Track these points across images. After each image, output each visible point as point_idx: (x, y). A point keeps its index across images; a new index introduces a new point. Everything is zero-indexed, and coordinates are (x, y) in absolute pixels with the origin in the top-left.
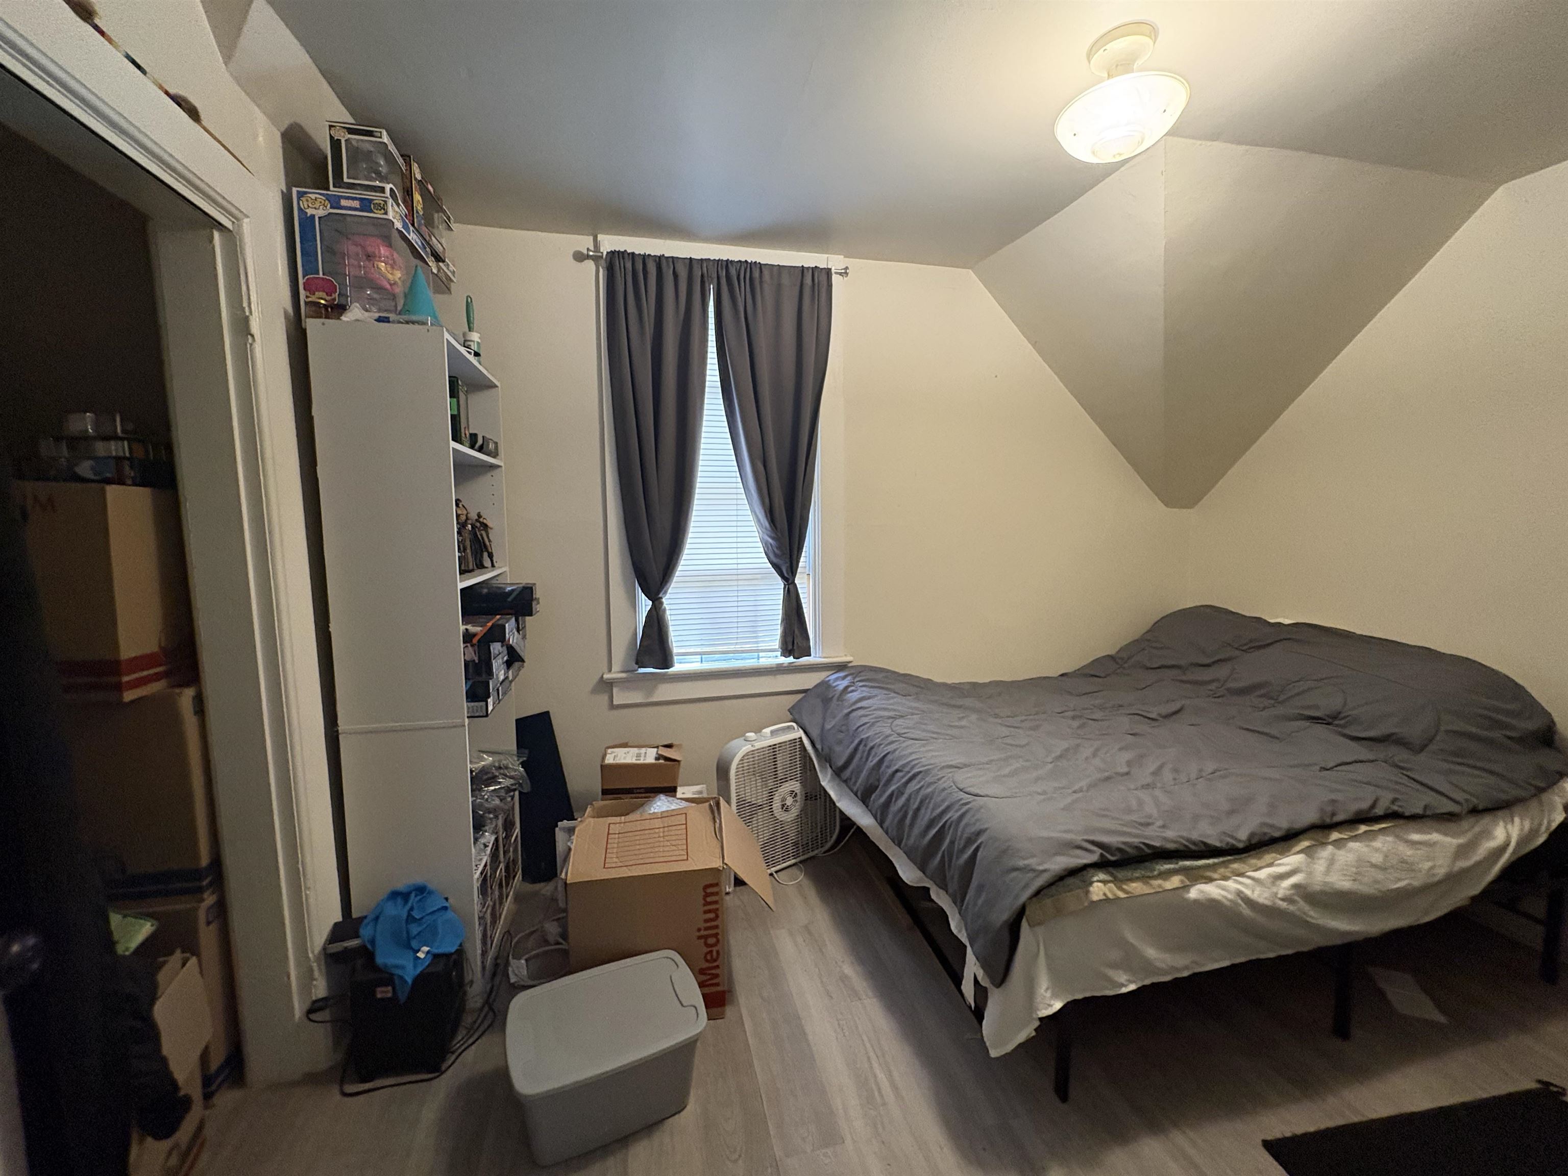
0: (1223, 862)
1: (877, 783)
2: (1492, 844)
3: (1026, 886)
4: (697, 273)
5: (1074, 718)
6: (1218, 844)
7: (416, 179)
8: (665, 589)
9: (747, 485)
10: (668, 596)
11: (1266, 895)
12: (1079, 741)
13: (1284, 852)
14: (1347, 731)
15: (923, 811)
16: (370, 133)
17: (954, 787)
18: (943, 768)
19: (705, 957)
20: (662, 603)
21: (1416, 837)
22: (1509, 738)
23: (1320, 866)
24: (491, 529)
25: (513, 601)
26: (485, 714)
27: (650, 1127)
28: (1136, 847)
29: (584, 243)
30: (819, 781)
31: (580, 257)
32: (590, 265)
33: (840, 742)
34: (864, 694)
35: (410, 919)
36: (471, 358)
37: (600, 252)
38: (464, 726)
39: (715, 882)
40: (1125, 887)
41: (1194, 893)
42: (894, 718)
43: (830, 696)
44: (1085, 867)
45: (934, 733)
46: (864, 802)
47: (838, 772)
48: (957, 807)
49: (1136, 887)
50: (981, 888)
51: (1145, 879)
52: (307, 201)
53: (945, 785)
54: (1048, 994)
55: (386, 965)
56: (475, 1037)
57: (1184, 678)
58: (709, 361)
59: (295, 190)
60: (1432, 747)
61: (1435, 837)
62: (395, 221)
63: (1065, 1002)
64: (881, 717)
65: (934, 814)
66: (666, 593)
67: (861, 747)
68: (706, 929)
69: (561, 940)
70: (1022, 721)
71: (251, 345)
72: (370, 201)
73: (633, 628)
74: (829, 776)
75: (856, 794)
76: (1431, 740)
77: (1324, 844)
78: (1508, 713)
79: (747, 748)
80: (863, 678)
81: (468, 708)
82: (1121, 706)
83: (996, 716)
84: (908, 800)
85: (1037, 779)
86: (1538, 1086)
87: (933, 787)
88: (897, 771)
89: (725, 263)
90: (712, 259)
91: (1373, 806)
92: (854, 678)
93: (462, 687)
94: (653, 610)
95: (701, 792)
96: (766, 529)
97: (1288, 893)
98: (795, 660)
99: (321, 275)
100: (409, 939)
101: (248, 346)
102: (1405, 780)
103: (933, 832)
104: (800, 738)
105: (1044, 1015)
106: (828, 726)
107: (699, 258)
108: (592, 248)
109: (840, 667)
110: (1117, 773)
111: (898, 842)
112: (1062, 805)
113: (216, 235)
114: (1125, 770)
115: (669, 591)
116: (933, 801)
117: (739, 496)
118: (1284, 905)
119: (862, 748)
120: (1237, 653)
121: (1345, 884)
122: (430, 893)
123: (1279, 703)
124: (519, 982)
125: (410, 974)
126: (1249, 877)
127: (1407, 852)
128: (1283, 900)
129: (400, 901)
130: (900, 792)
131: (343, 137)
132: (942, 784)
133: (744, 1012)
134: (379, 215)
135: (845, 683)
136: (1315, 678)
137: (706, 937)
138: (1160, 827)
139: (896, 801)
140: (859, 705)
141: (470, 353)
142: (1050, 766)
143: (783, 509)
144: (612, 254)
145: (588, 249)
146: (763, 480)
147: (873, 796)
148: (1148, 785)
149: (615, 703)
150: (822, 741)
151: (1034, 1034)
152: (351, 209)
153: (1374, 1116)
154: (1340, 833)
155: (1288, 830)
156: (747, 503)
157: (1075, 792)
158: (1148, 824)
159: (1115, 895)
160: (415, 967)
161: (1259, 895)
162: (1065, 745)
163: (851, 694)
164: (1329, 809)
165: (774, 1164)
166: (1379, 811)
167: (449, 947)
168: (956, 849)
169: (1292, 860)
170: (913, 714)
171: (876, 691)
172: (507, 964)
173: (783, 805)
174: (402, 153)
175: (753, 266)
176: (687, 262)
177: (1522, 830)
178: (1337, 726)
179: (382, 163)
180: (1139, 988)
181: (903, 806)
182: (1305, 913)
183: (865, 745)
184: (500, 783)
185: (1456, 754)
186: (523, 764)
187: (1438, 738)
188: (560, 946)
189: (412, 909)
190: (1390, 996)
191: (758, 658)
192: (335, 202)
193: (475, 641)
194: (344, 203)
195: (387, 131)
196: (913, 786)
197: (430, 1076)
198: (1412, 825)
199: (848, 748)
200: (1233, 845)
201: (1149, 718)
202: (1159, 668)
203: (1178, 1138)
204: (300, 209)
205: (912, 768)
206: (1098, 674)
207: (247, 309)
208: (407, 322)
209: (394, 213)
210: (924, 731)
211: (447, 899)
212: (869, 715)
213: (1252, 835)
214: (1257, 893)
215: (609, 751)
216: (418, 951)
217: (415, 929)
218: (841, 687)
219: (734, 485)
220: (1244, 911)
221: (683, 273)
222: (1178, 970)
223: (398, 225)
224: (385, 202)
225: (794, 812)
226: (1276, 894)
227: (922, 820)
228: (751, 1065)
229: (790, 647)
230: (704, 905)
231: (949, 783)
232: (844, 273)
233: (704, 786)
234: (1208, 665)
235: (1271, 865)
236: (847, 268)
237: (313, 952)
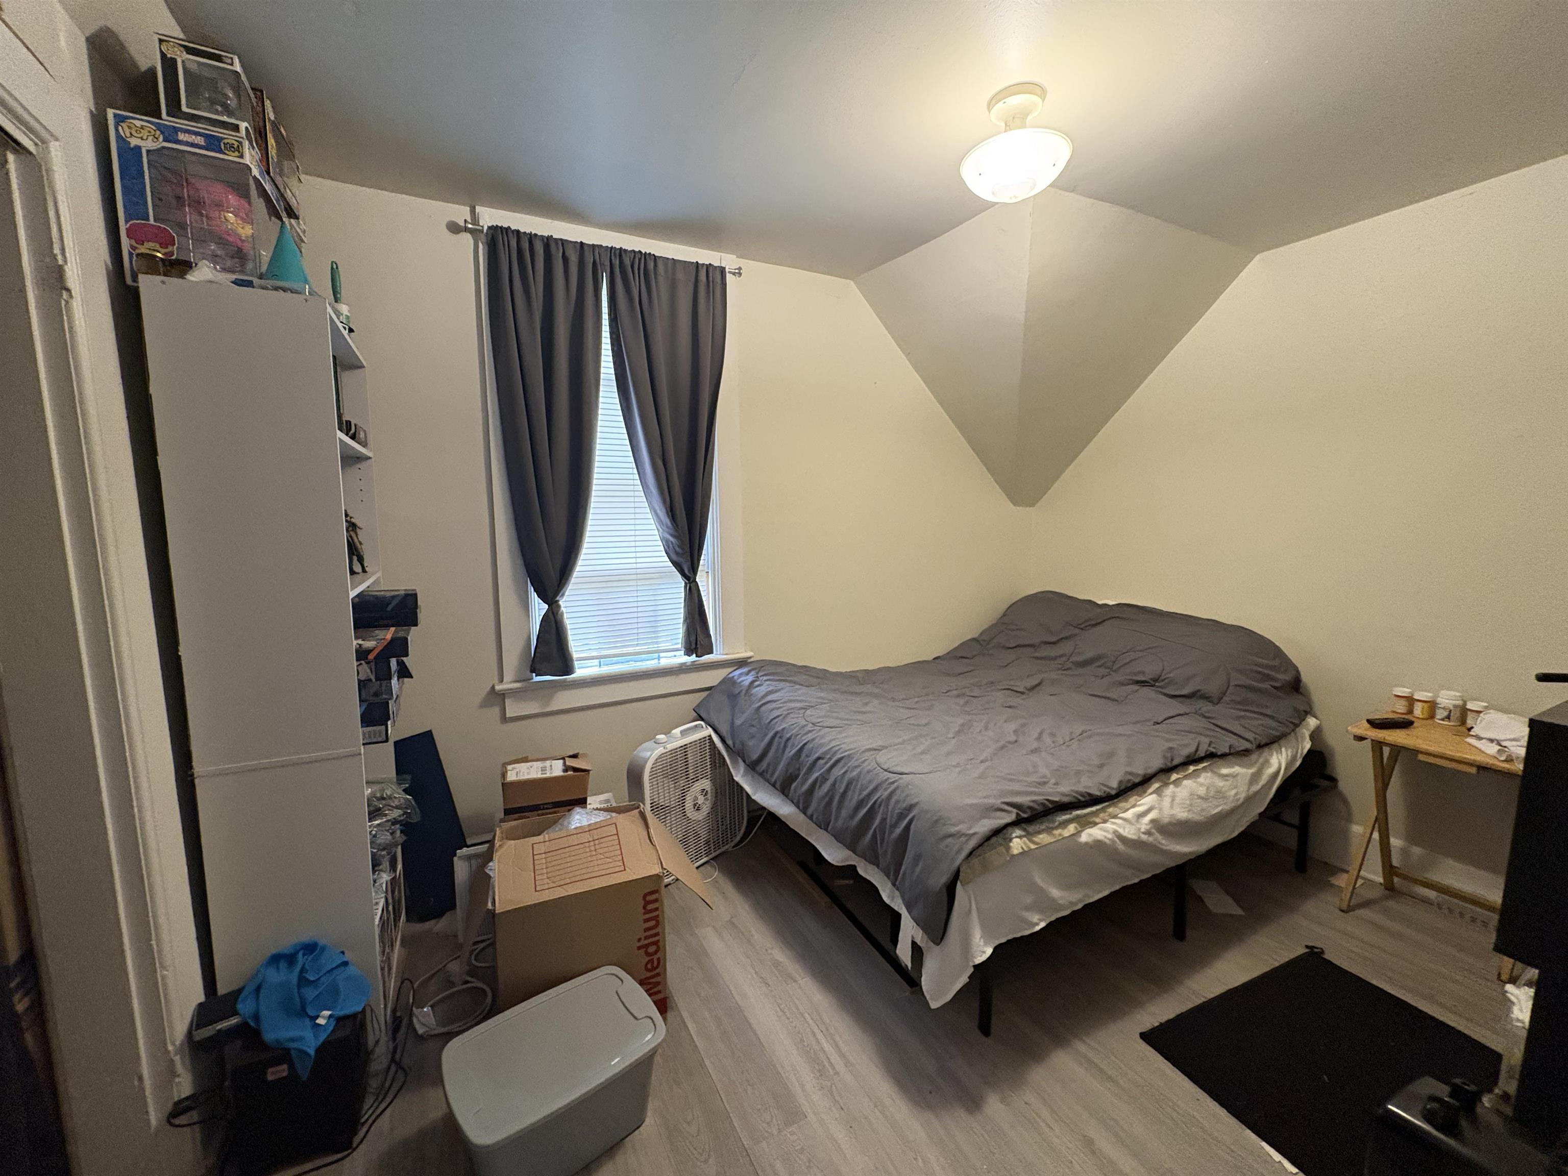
0: (1102, 808)
1: (797, 772)
2: (1271, 771)
3: (959, 851)
4: (589, 260)
5: (958, 696)
6: (1098, 793)
7: (269, 118)
8: (562, 592)
9: (646, 483)
10: (565, 598)
11: (1133, 832)
12: (969, 717)
13: (1142, 795)
14: (1165, 691)
15: (850, 793)
16: (218, 58)
17: (879, 768)
18: (864, 752)
19: (646, 965)
20: (559, 606)
21: (1225, 771)
22: (1275, 688)
23: (1167, 802)
24: (361, 529)
25: (392, 610)
26: (385, 739)
27: (612, 1149)
28: (1042, 803)
29: (461, 213)
30: (732, 776)
31: (454, 228)
32: (467, 239)
33: (752, 737)
34: (771, 688)
35: (303, 981)
36: (345, 333)
37: (479, 225)
38: (360, 754)
39: (656, 889)
40: (1035, 839)
41: (1084, 837)
42: (805, 709)
43: (737, 692)
44: (1007, 826)
45: (847, 720)
46: (783, 793)
47: (752, 767)
48: (885, 786)
49: (1044, 838)
50: (917, 858)
51: (1049, 830)
52: (129, 127)
53: (869, 767)
54: (982, 943)
55: (278, 1041)
56: (388, 1100)
57: (1037, 655)
58: (603, 352)
59: (110, 113)
60: (1226, 699)
61: (1237, 769)
62: (252, 166)
63: (993, 947)
64: (791, 709)
65: (861, 797)
66: (563, 595)
67: (777, 739)
68: (646, 938)
69: (469, 979)
70: (917, 702)
71: (67, 302)
72: (220, 139)
73: (525, 636)
74: (742, 770)
75: (774, 785)
76: (1224, 694)
77: (1166, 784)
78: (1272, 668)
79: (660, 750)
80: (766, 672)
81: (364, 734)
82: (992, 683)
83: (893, 699)
84: (834, 785)
85: (948, 754)
86: (1307, 950)
87: (859, 770)
88: (819, 758)
89: (618, 252)
90: (604, 245)
91: (1197, 750)
92: (757, 673)
93: (356, 710)
94: (550, 614)
95: (607, 801)
96: (668, 527)
97: (1148, 827)
98: (698, 659)
99: (152, 221)
100: (303, 1008)
101: (63, 303)
102: (1213, 727)
103: (864, 811)
104: (710, 736)
105: (980, 962)
106: (738, 722)
107: (591, 243)
108: (469, 220)
109: (741, 663)
110: (1009, 742)
111: (824, 825)
112: (976, 775)
113: (11, 157)
114: (1013, 738)
115: (566, 594)
116: (859, 784)
117: (637, 494)
118: (1144, 837)
119: (779, 741)
120: (1077, 631)
121: (1182, 815)
122: (323, 949)
123: (1115, 671)
124: (427, 1031)
125: (311, 1044)
126: (1121, 818)
127: (1220, 783)
128: (1144, 833)
129: (283, 964)
130: (824, 779)
131: (181, 58)
132: (867, 767)
133: (685, 1015)
134: (232, 157)
135: (750, 678)
136: (1141, 648)
137: (646, 946)
138: (1054, 784)
139: (820, 786)
140: (769, 698)
141: (345, 328)
142: (954, 741)
143: (682, 505)
144: (494, 229)
145: (465, 221)
146: (663, 477)
147: (794, 785)
148: (1036, 749)
149: (508, 716)
150: (733, 738)
151: (968, 980)
152: (193, 145)
153: (1212, 996)
154: (1178, 774)
155: (1145, 775)
156: (645, 500)
157: (982, 762)
158: (1045, 783)
159: (1028, 847)
160: (316, 1036)
161: (1129, 832)
162: (960, 721)
163: (757, 689)
164: (1169, 755)
165: (745, 1153)
166: (1201, 753)
167: (353, 1007)
168: (888, 824)
169: (1147, 800)
170: (822, 703)
171: (782, 684)
172: (411, 1014)
173: (695, 805)
174: (253, 86)
175: (647, 257)
176: (578, 246)
177: (1287, 756)
178: (1158, 687)
179: (231, 95)
180: (1048, 925)
181: (829, 791)
182: (1159, 843)
183: (781, 737)
184: (386, 815)
185: (1239, 703)
186: (406, 791)
187: (1228, 692)
188: (469, 985)
189: (303, 970)
190: (1206, 900)
191: (659, 658)
192: (170, 134)
193: (371, 657)
194: (181, 137)
195: (239, 58)
196: (837, 772)
197: (339, 1156)
198: (1220, 762)
199: (762, 740)
200: (1109, 793)
201: (1016, 691)
202: (1015, 647)
203: (1080, 1046)
204: (119, 137)
205: (835, 753)
206: (965, 655)
207: (59, 257)
208: (276, 289)
209: (250, 157)
210: (837, 718)
211: (343, 953)
212: (781, 707)
213: (1120, 782)
214: (1127, 830)
215: (509, 767)
216: (317, 1017)
217: (310, 993)
218: (747, 683)
219: (631, 482)
220: (1119, 847)
221: (573, 258)
222: (1072, 903)
223: (255, 172)
224: (241, 143)
225: (706, 810)
226: (1139, 829)
227: (851, 799)
228: (702, 1065)
229: (693, 646)
230: (645, 914)
231: (874, 764)
232: (738, 273)
233: (610, 794)
234: (1054, 643)
235: (1134, 806)
236: (740, 269)
237: (173, 1043)
